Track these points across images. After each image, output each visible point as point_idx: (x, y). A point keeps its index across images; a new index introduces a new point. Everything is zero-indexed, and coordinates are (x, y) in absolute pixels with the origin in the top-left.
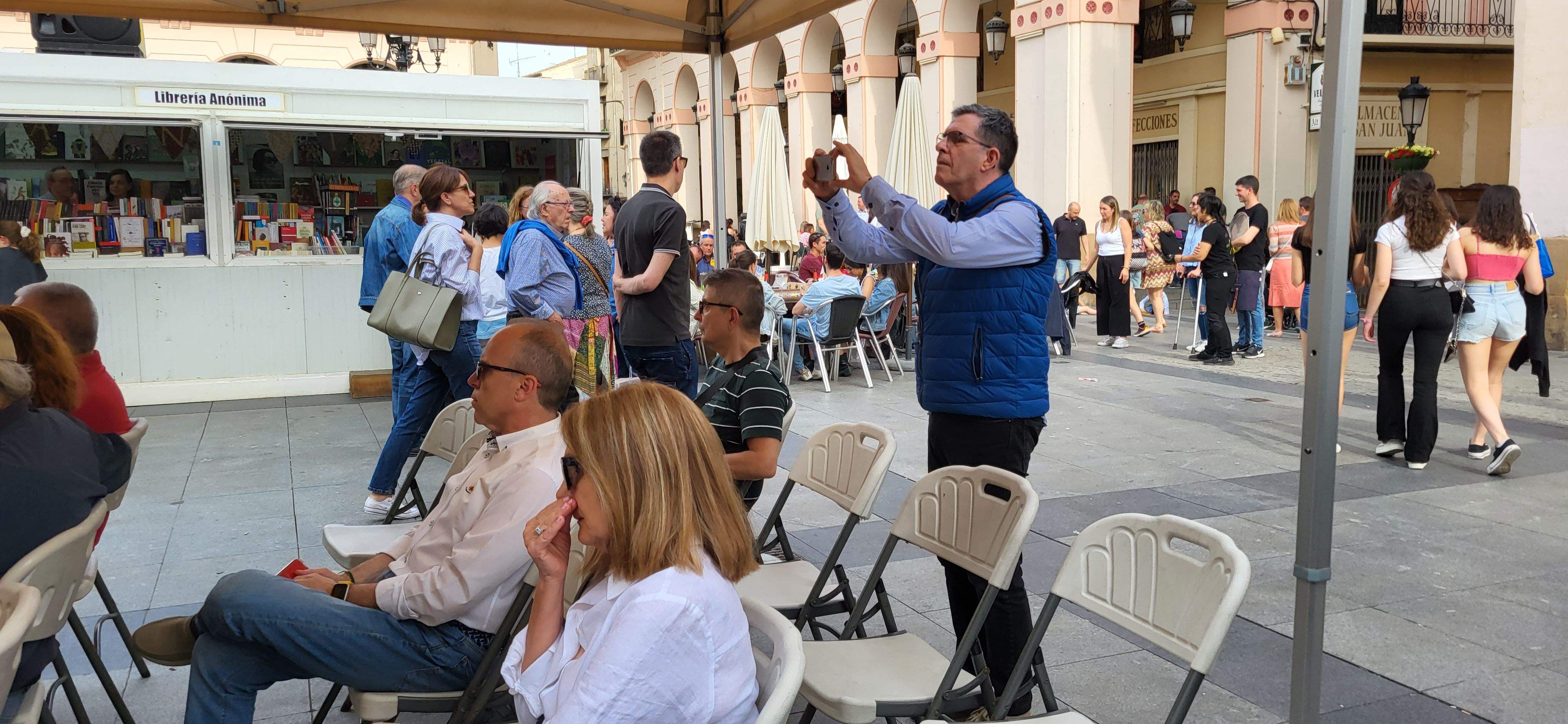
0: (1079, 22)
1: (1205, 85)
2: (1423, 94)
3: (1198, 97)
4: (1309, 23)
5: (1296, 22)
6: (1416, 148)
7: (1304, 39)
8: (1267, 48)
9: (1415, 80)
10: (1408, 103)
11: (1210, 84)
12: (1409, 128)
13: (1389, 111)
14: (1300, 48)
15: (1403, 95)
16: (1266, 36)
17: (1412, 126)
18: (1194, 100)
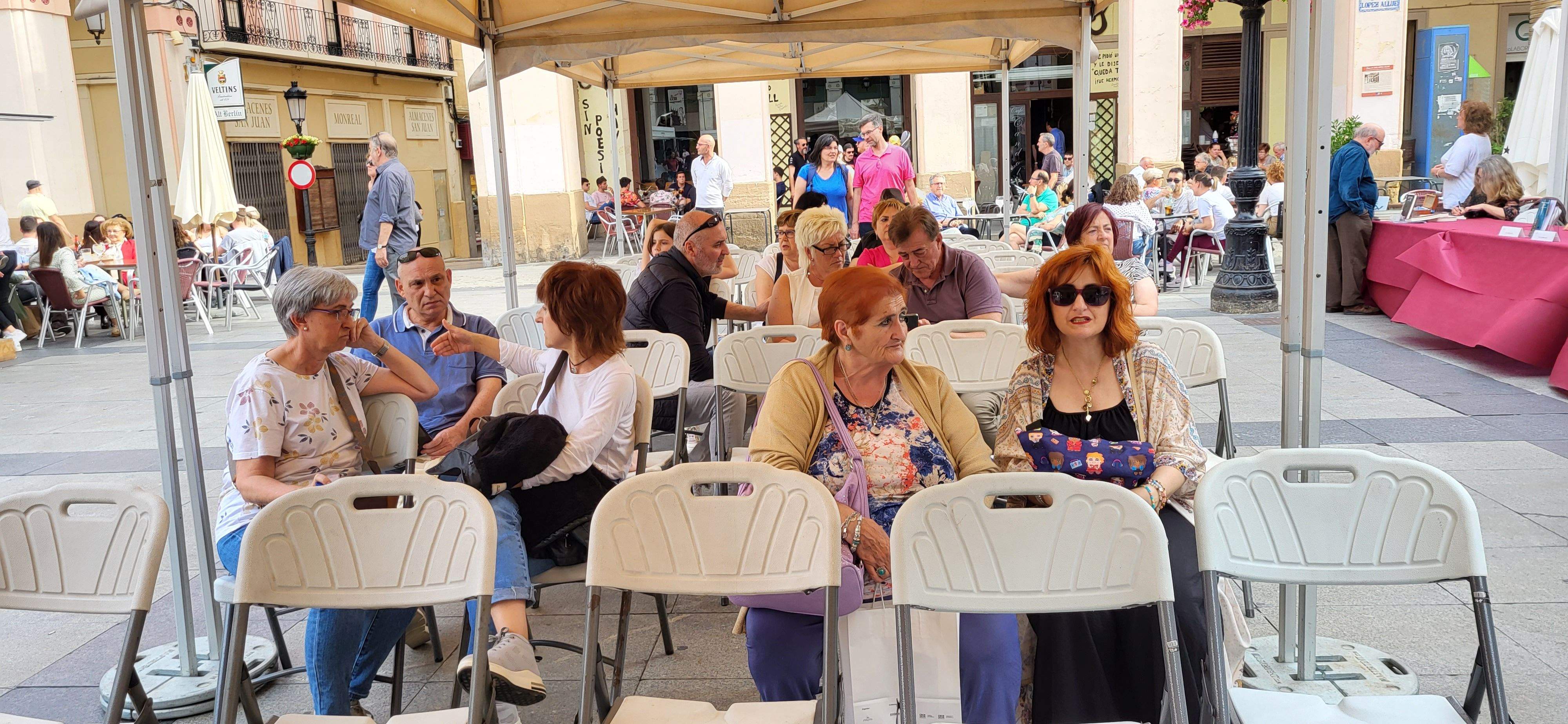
0: (22, 10)
1: (97, 76)
2: (302, 96)
3: (89, 86)
4: (193, 30)
5: (186, 27)
6: (306, 137)
7: (194, 43)
8: (167, 47)
9: (294, 85)
10: (291, 101)
11: (102, 75)
12: (297, 121)
13: (254, 106)
14: (191, 50)
15: (288, 96)
16: (167, 38)
17: (299, 120)
18: (86, 88)
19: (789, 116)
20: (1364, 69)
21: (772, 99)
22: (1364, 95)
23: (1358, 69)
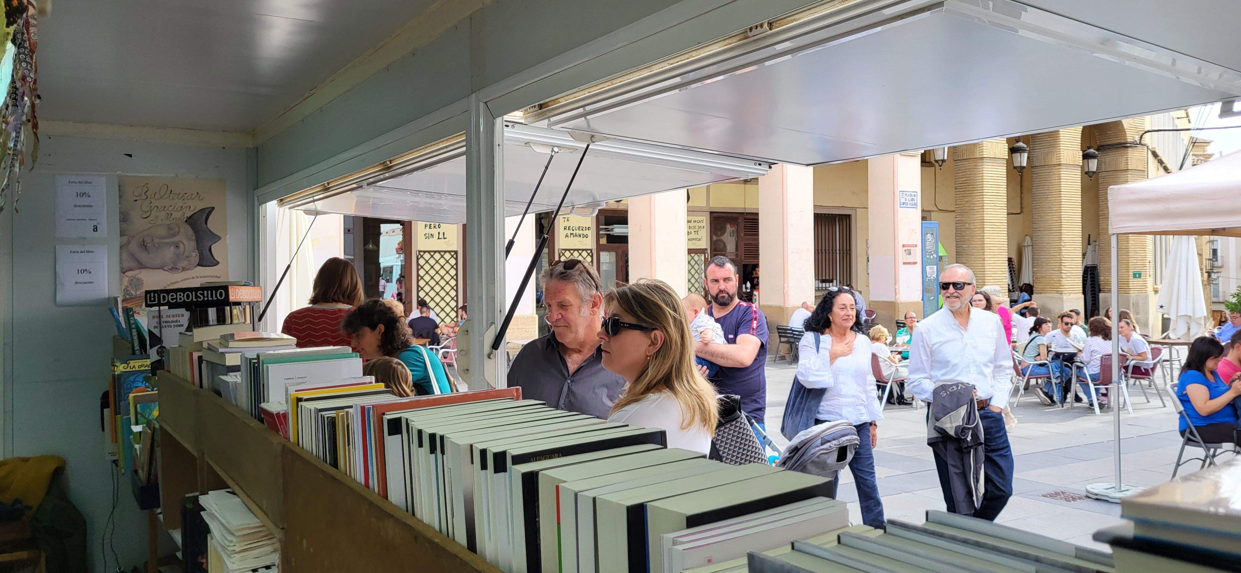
19: (456, 252)
20: (904, 246)
21: (441, 236)
22: (904, 263)
23: (900, 245)
